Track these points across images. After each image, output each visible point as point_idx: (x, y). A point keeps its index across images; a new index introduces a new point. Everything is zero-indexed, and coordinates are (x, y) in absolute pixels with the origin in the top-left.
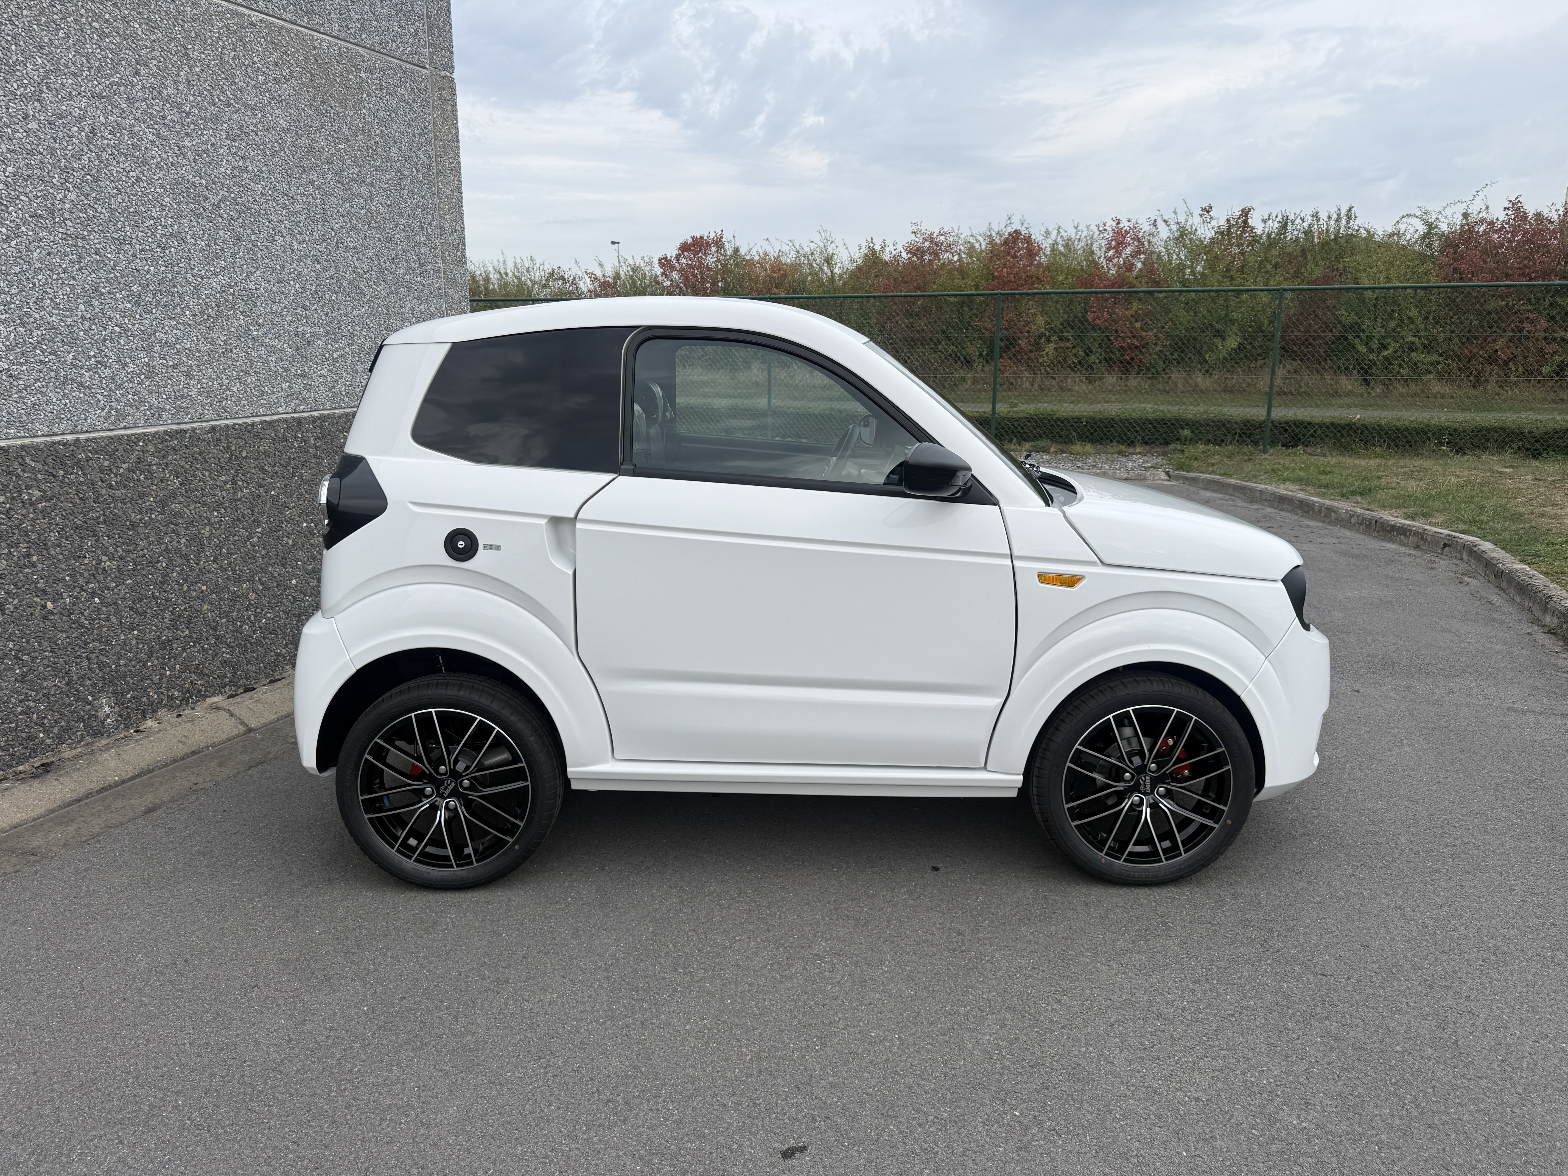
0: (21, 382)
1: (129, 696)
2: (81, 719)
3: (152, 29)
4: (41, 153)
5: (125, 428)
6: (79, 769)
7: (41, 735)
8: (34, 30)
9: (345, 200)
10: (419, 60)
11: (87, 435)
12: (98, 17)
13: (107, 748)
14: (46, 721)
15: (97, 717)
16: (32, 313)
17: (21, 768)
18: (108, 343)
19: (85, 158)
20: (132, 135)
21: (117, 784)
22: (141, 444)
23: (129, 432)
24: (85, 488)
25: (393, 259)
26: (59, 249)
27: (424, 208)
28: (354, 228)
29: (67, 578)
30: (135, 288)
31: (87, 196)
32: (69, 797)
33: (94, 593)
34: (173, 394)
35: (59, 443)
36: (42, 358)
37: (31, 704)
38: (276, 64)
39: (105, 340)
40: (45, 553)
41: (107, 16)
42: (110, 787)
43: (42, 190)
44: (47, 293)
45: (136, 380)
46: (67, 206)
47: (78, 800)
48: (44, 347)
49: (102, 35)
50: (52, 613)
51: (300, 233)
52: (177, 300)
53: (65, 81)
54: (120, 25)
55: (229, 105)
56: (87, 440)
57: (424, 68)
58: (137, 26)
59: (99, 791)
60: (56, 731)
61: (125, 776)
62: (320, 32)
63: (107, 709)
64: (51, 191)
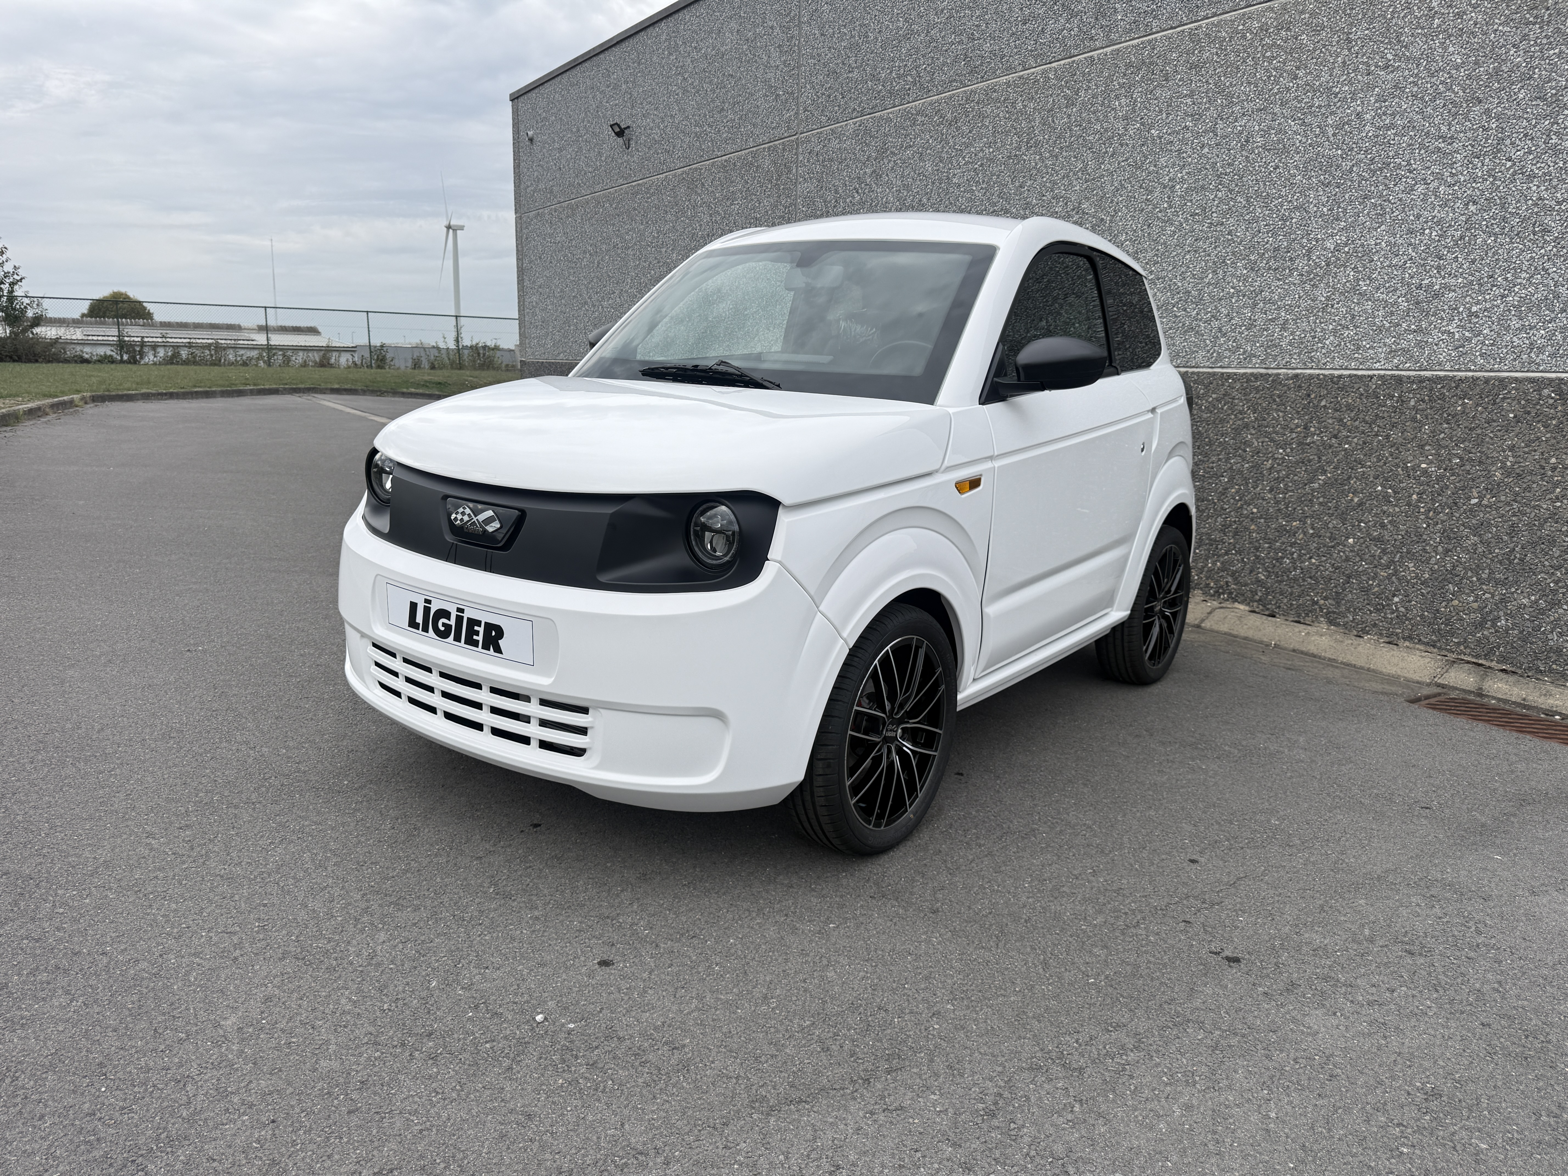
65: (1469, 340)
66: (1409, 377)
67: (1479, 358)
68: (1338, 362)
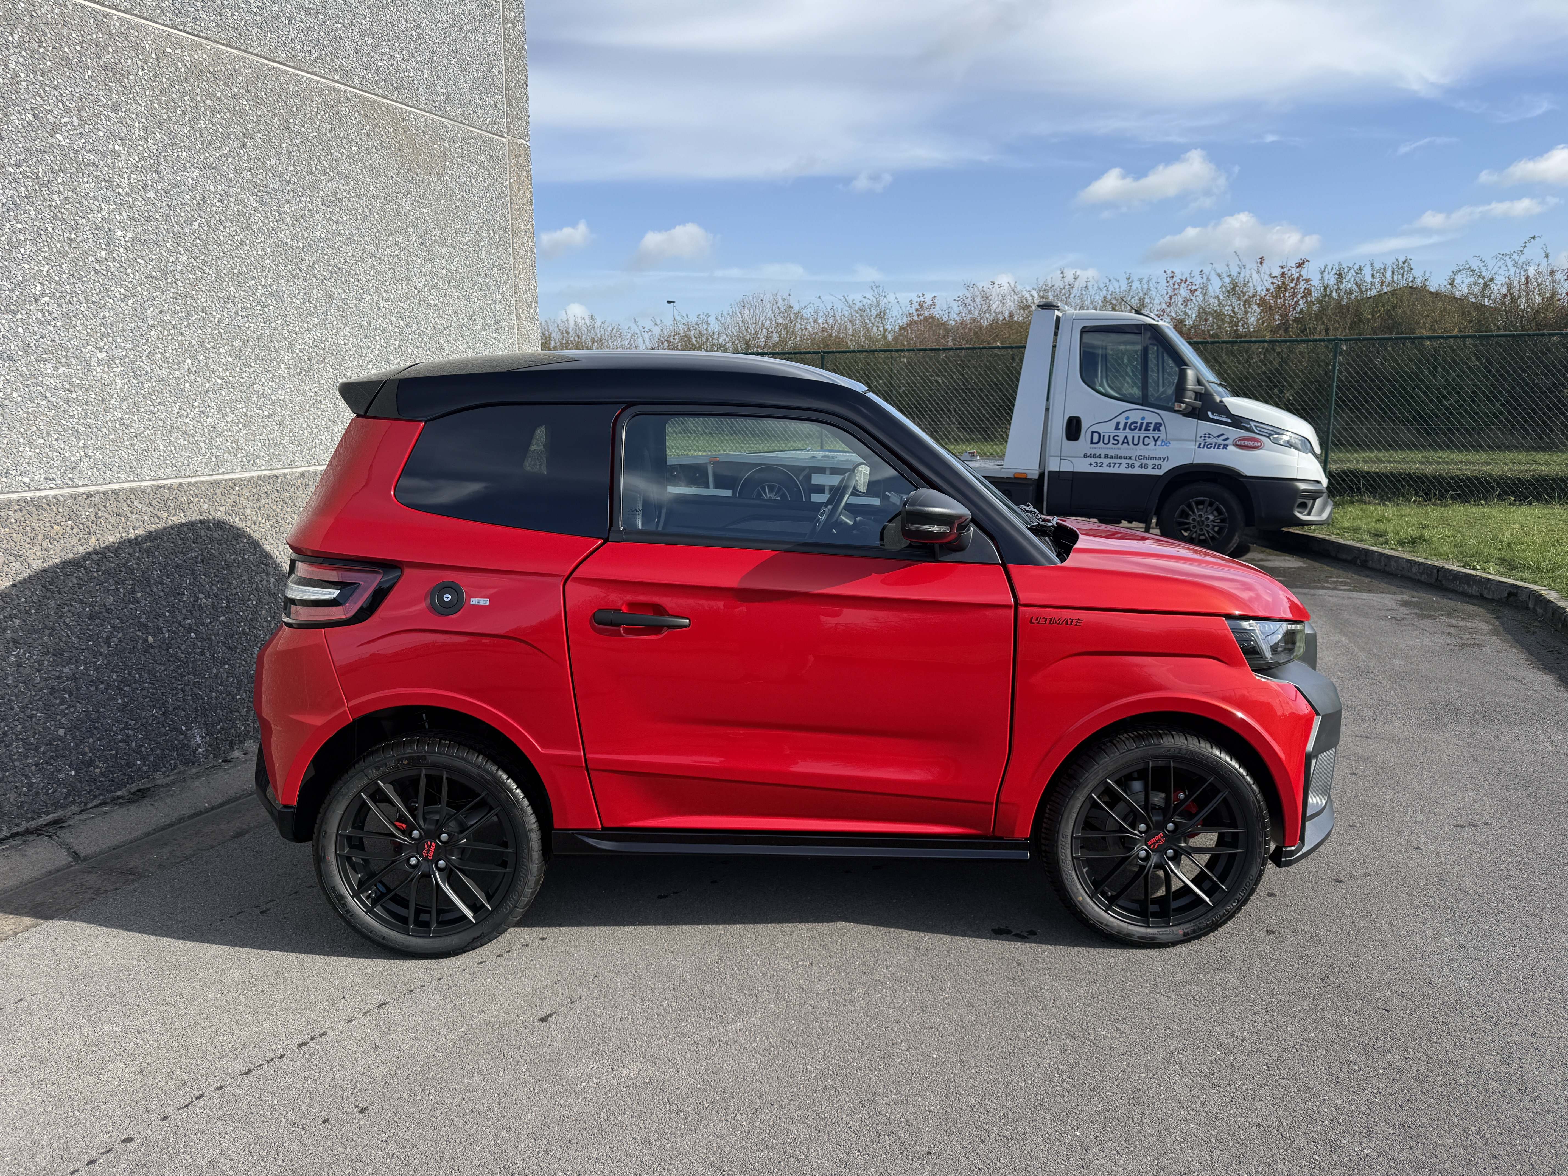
0: (133, 431)
1: (219, 727)
2: (175, 748)
3: (258, 106)
4: (157, 220)
5: (223, 473)
6: (172, 795)
7: (139, 762)
8: (155, 108)
9: (427, 261)
10: (497, 129)
11: (189, 480)
12: (210, 95)
13: (198, 776)
14: (143, 749)
15: (189, 747)
16: (144, 366)
17: (119, 793)
18: (211, 395)
19: (197, 224)
20: (238, 202)
21: (207, 811)
22: (237, 488)
23: (227, 477)
24: (185, 529)
25: (471, 316)
26: (171, 307)
27: (500, 267)
28: (435, 286)
29: (167, 614)
30: (237, 343)
31: (196, 258)
32: (163, 821)
33: (190, 628)
34: (267, 442)
35: (164, 487)
36: (152, 408)
37: (131, 733)
38: (368, 135)
39: (208, 391)
40: (148, 590)
41: (219, 94)
42: (201, 813)
43: (157, 254)
44: (158, 348)
45: (235, 428)
46: (179, 268)
47: (172, 825)
48: (154, 398)
49: (214, 111)
50: (153, 647)
51: (386, 292)
52: (274, 355)
53: (180, 154)
54: (230, 102)
55: (325, 173)
56: (189, 484)
57: (503, 137)
58: (245, 103)
59: (191, 817)
60: (152, 759)
61: (215, 803)
62: (408, 106)
63: (198, 739)
64: (165, 254)
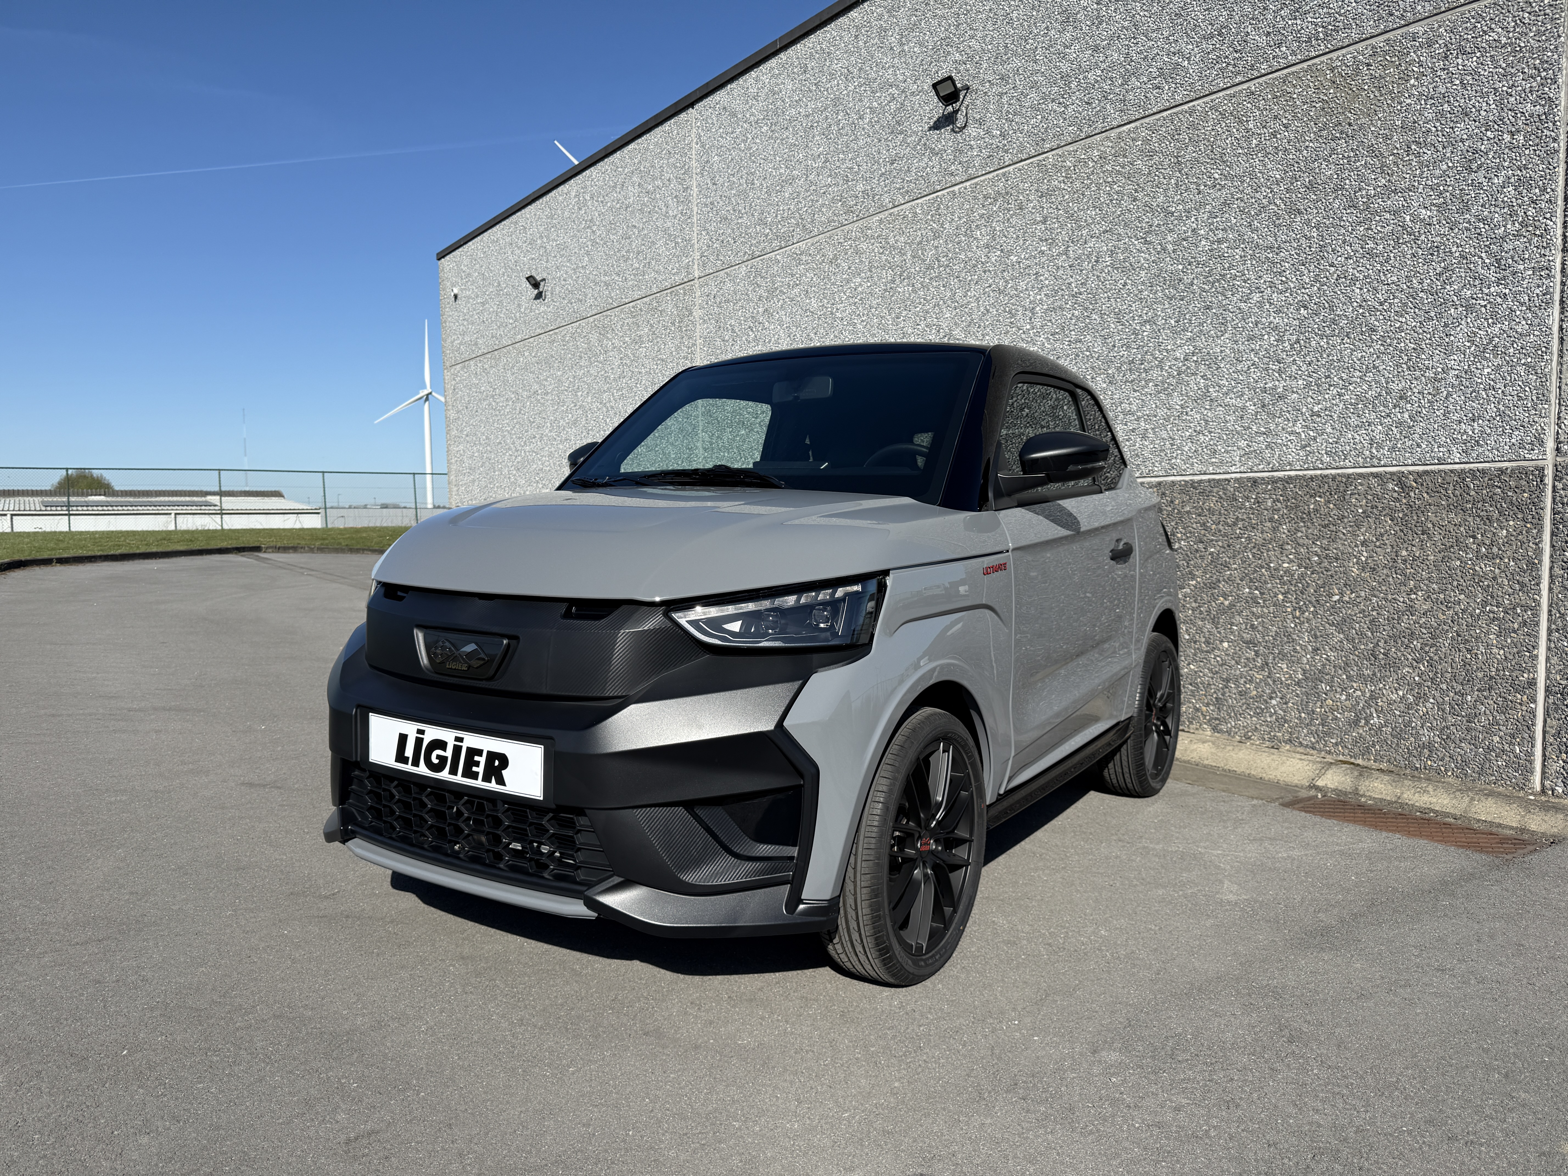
65: (1315, 439)
66: (1263, 479)
67: (1325, 456)
68: (1197, 467)
